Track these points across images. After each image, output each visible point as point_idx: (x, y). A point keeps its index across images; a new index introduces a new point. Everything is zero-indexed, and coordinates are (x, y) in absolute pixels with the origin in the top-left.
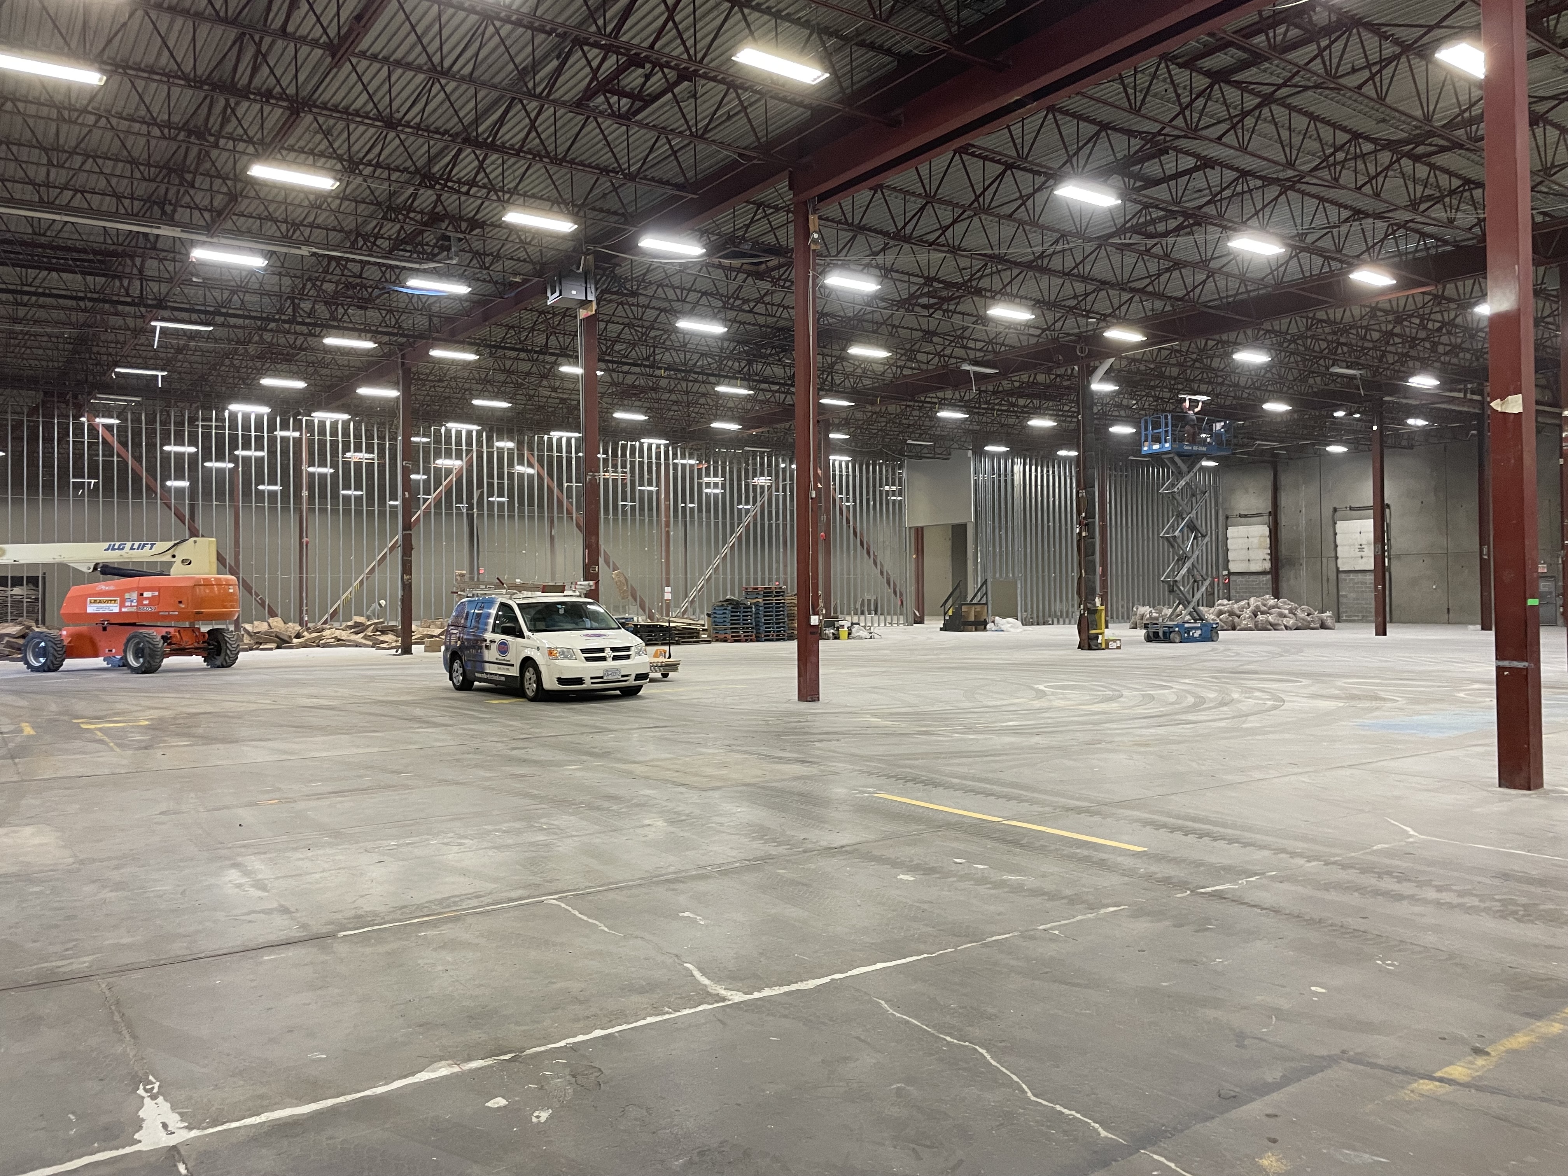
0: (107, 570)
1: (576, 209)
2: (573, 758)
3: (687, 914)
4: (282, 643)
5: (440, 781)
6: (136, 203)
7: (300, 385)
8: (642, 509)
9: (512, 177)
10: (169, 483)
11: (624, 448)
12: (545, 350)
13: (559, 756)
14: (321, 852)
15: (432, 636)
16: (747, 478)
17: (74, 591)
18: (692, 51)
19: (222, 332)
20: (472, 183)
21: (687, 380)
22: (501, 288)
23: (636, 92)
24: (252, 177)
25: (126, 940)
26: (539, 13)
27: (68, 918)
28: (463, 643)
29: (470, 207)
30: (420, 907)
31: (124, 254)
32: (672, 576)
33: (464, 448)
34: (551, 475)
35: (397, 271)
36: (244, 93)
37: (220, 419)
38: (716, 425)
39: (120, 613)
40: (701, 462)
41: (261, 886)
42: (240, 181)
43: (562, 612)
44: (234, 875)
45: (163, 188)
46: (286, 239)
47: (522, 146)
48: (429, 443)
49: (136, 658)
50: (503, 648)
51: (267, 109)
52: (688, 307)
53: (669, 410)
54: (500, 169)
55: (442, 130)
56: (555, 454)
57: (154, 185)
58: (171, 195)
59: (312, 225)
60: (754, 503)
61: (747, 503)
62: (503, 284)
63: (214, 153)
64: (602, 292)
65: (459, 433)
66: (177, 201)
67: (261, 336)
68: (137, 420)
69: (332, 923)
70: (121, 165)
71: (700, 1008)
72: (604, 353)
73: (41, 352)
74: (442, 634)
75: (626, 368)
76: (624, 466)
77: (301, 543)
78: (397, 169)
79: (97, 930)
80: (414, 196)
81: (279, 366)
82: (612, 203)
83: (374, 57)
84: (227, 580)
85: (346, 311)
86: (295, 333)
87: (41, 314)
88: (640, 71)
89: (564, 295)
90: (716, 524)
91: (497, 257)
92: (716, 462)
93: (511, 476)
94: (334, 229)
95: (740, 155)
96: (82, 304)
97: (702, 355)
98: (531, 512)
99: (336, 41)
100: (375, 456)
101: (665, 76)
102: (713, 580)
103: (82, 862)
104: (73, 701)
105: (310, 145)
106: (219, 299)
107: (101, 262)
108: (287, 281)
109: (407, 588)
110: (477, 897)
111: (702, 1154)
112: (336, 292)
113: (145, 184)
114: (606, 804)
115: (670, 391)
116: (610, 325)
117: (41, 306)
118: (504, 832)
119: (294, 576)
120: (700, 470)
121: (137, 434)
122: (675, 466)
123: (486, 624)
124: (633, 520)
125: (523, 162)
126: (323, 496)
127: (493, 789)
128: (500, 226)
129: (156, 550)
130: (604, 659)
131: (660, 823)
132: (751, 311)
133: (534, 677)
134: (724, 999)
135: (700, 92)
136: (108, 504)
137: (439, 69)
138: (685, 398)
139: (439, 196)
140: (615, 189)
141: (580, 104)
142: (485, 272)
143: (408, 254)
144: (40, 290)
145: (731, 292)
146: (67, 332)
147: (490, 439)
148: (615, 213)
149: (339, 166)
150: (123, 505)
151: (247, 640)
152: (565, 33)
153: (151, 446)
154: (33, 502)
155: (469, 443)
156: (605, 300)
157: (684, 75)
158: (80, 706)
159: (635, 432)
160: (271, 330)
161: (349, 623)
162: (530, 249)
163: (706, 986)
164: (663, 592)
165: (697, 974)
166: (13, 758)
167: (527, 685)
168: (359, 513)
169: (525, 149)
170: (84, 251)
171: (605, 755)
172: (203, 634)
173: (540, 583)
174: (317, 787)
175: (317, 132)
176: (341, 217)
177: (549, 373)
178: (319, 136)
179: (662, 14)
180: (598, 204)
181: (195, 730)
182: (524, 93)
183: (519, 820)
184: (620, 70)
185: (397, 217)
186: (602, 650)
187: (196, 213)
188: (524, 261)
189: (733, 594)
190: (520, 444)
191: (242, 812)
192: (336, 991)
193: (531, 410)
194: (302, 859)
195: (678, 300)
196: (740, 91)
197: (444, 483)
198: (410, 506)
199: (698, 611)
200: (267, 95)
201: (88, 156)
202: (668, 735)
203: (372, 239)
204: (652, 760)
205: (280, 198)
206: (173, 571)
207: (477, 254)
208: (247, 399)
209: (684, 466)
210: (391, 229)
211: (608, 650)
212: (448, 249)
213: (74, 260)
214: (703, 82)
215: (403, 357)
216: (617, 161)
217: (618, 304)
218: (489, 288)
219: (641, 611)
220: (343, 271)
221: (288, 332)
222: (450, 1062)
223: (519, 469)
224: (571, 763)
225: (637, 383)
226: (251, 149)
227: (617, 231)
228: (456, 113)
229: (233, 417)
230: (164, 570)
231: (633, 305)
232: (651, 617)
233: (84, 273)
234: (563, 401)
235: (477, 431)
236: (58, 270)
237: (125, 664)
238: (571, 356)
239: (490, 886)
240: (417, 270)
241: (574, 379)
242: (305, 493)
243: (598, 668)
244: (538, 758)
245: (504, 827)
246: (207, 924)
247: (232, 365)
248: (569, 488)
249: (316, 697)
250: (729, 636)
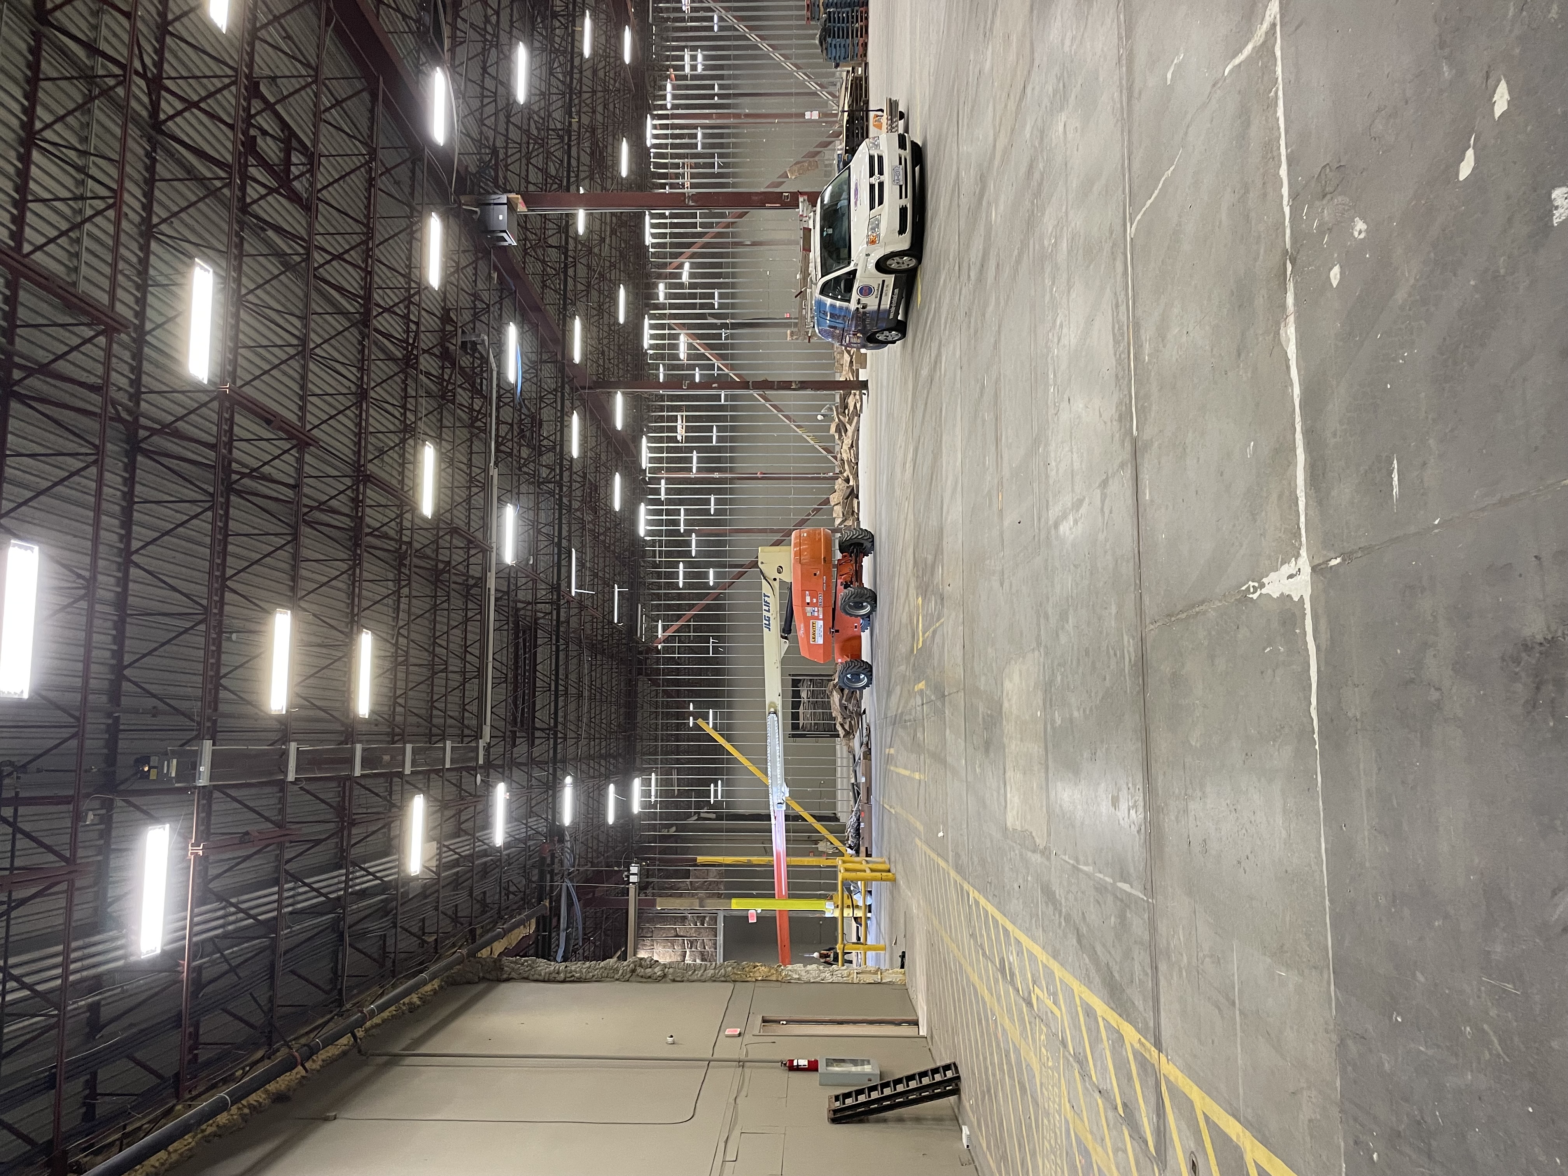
0: (787, 629)
1: (416, 214)
2: (984, 215)
3: (1169, 76)
4: (853, 494)
5: (995, 348)
6: (469, 607)
7: (617, 478)
8: (721, 146)
9: (394, 280)
10: (711, 584)
11: (658, 166)
12: (563, 249)
13: (981, 229)
14: (1052, 455)
15: (851, 362)
16: (683, 20)
17: (804, 653)
18: (227, 81)
19: (575, 541)
20: (406, 318)
21: (580, 92)
22: (505, 293)
23: (282, 145)
24: (433, 515)
25: (1114, 610)
26: (224, 249)
27: (1087, 653)
28: (859, 331)
29: (430, 322)
30: (1119, 361)
31: (516, 615)
32: (794, 111)
33: (667, 332)
34: (689, 245)
35: (502, 392)
36: (358, 520)
37: (653, 543)
38: (627, 58)
39: (823, 619)
40: (668, 77)
41: (1078, 504)
42: (438, 525)
43: (830, 231)
44: (1065, 528)
45: (453, 586)
46: (485, 487)
47: (360, 268)
48: (664, 365)
49: (863, 608)
50: (866, 291)
51: (369, 502)
52: (501, 90)
53: (614, 113)
54: (387, 291)
55: (360, 347)
56: (668, 240)
57: (452, 593)
58: (460, 580)
59: (470, 466)
60: (710, 10)
61: (711, 19)
62: (502, 291)
63: (417, 546)
64: (497, 186)
65: (653, 337)
66: (463, 575)
67: (577, 510)
68: (658, 607)
69: (1123, 441)
70: (438, 618)
71: (1278, 53)
72: (560, 186)
73: (605, 678)
74: (849, 352)
75: (574, 163)
76: (677, 166)
77: (762, 478)
78: (405, 390)
79: (1101, 633)
80: (428, 374)
81: (602, 496)
82: (403, 173)
83: (302, 408)
84: (796, 538)
85: (545, 438)
86: (570, 482)
87: (573, 677)
88: (259, 140)
89: (505, 228)
90: (736, 57)
91: (476, 296)
92: (668, 58)
93: (692, 286)
94: (471, 447)
95: (328, 24)
96: (561, 647)
97: (551, 74)
98: (727, 265)
99: (294, 442)
100: (679, 414)
101: (258, 113)
102: (798, 62)
103: (1039, 644)
104: (898, 654)
105: (396, 466)
106: (546, 543)
107: (524, 633)
108: (524, 488)
109: (803, 385)
110: (1117, 306)
111: (1442, 45)
112: (528, 446)
113: (452, 600)
114: (1037, 176)
115: (594, 112)
116: (531, 179)
117: (567, 677)
118: (1053, 283)
119: (792, 484)
120: (678, 78)
121: (669, 607)
122: (675, 107)
123: (841, 308)
124: (734, 155)
125: (376, 268)
126: (718, 460)
127: (1008, 296)
128: (445, 294)
129: (770, 593)
130: (881, 185)
131: (1063, 117)
132: (497, 13)
133: (897, 259)
134: (1273, 25)
135: (267, 73)
136: (731, 629)
137: (300, 348)
138: (599, 94)
139: (424, 351)
140: (388, 171)
141: (307, 206)
142: (492, 309)
143: (484, 381)
144: (553, 677)
145: (479, 38)
146: (587, 657)
147: (657, 307)
148: (413, 172)
149: (411, 442)
150: (731, 618)
151: (849, 523)
152: (238, 222)
153: (680, 597)
154: (730, 683)
155: (662, 327)
156: (505, 184)
157: (253, 90)
158: (903, 649)
159: (640, 152)
160: (570, 501)
161: (837, 437)
162: (463, 263)
163: (1254, 48)
164: (811, 121)
165: (1237, 61)
166: (944, 696)
167: (905, 267)
168: (733, 429)
169: (363, 266)
170: (517, 646)
171: (982, 180)
172: (844, 557)
173: (800, 254)
174: (990, 461)
175: (382, 460)
176: (458, 441)
177: (587, 245)
178: (386, 458)
179: (193, 114)
180: (407, 190)
181: (929, 562)
182: (308, 265)
183: (1043, 268)
184: (263, 163)
185: (450, 391)
186: (872, 186)
187: (472, 560)
188: (475, 269)
189: (813, 37)
190: (660, 276)
191: (1006, 523)
192: (1190, 434)
193: (625, 264)
194: (1058, 470)
195: (495, 101)
196: (258, 25)
197: (703, 351)
198: (725, 383)
199: (831, 80)
200: (357, 502)
201: (435, 643)
202: (967, 109)
203: (475, 414)
204: (994, 126)
205: (449, 493)
206: (789, 581)
207: (476, 317)
208: (634, 523)
209: (675, 97)
210: (463, 397)
211: (873, 180)
212: (474, 344)
213: (525, 653)
214: (256, 67)
215: (584, 388)
216: (358, 168)
217: (507, 170)
218: (507, 302)
219: (830, 147)
220: (508, 440)
221: (570, 487)
222: (1282, 325)
223: (685, 278)
224: (988, 214)
225: (588, 151)
226: (408, 516)
227: (431, 169)
228: (340, 333)
229: (650, 533)
230: (787, 588)
231: (506, 154)
232: (837, 135)
233: (536, 646)
234: (613, 232)
235: (650, 319)
236: (535, 665)
237: (868, 616)
238: (567, 222)
239: (1108, 292)
240: (499, 373)
241: (590, 217)
242: (716, 475)
243: (891, 191)
244: (981, 252)
245: (1048, 282)
246: (1108, 547)
247: (604, 534)
248: (702, 225)
249: (904, 464)
250: (861, 40)
